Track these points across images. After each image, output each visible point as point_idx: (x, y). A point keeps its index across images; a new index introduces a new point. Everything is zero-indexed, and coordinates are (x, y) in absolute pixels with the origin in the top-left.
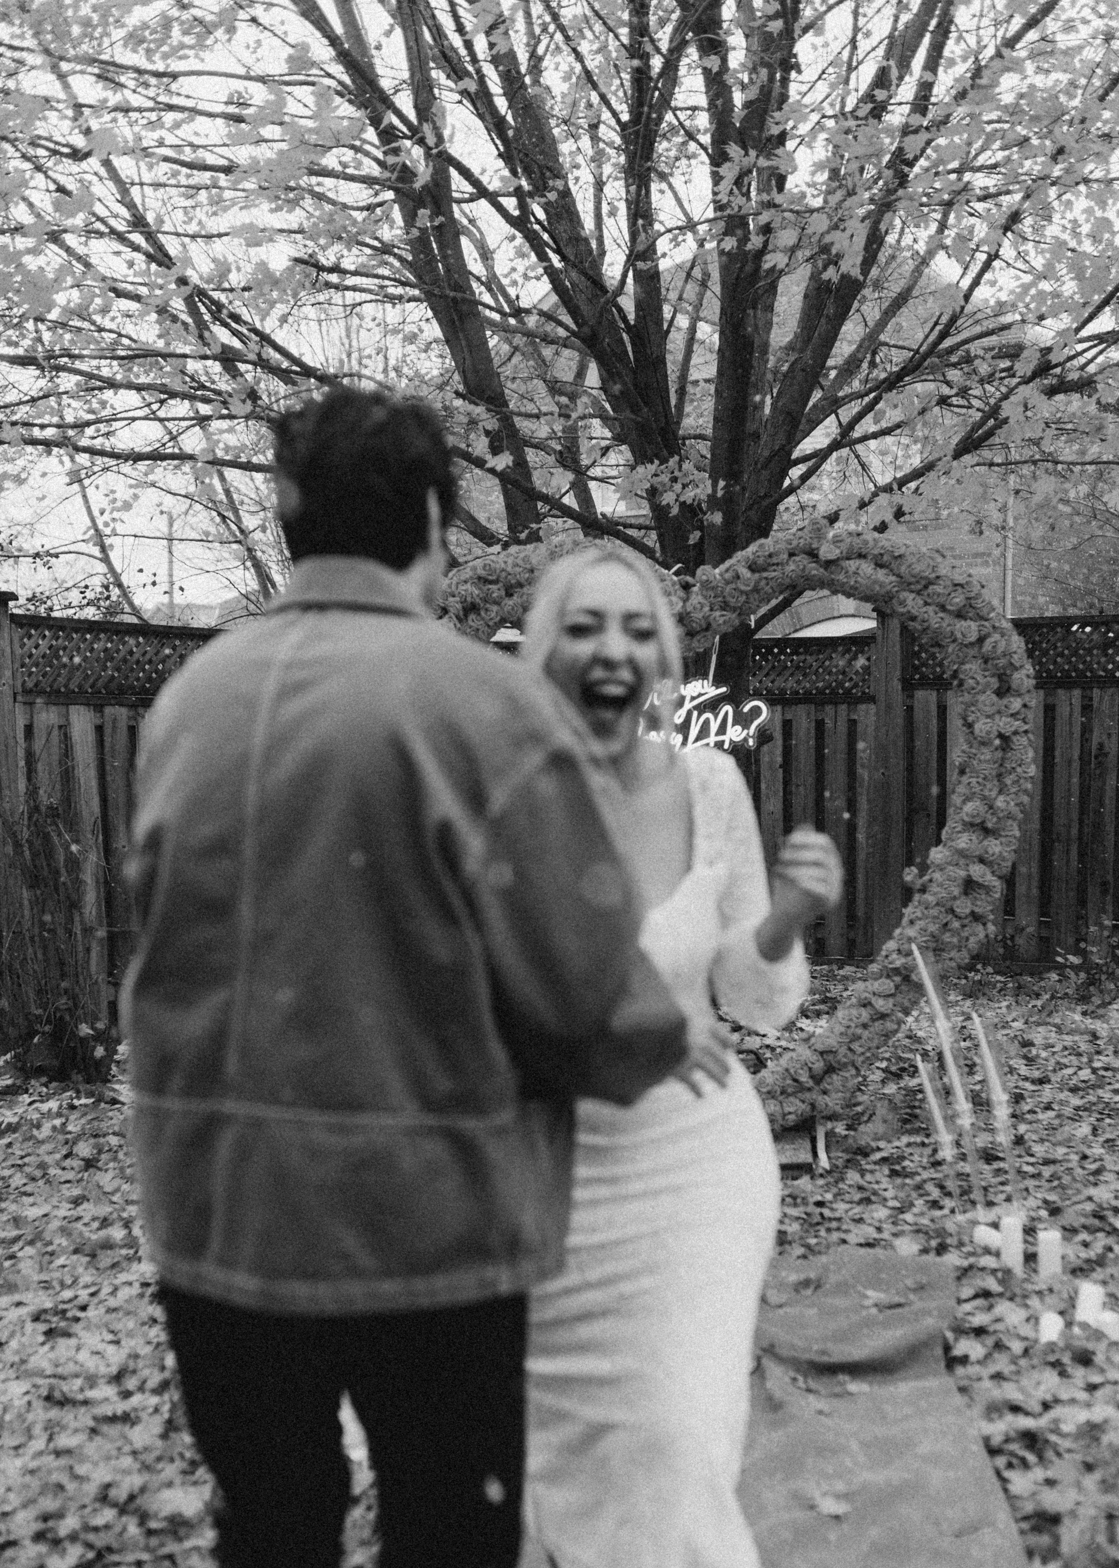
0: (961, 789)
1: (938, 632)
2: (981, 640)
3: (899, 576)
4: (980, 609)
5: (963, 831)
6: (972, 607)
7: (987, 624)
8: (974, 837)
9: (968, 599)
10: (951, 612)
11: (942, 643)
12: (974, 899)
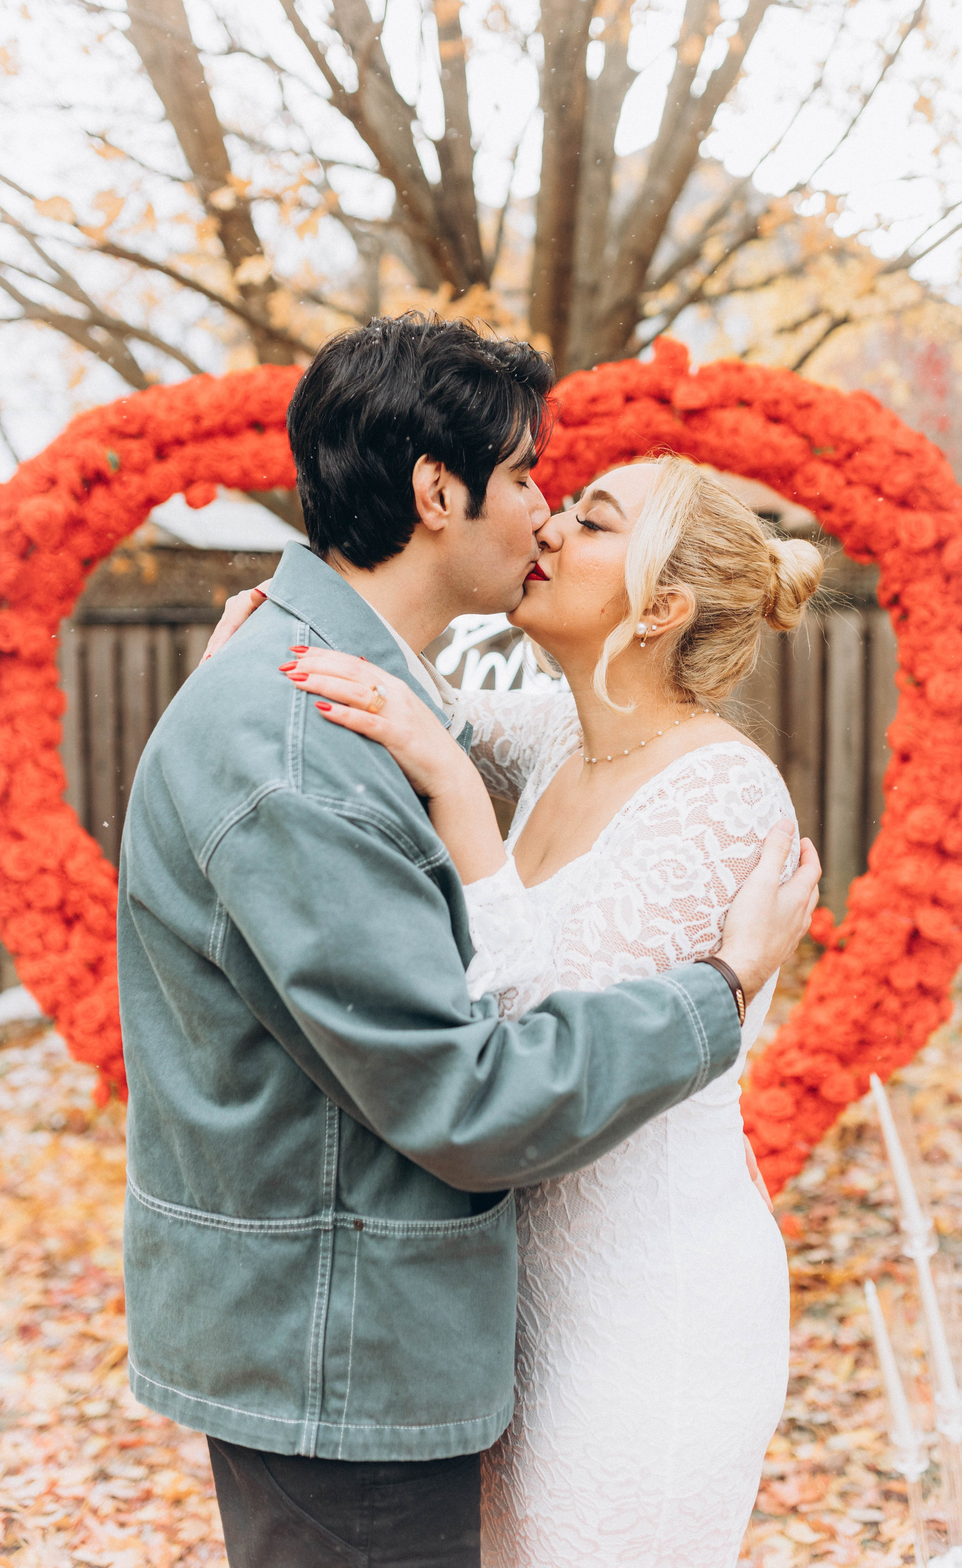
0: (902, 786)
1: (869, 530)
2: (940, 545)
3: (805, 436)
4: (939, 494)
5: (906, 854)
6: (924, 489)
7: (950, 517)
8: (925, 865)
9: (919, 476)
10: (889, 498)
11: (875, 547)
12: (923, 962)
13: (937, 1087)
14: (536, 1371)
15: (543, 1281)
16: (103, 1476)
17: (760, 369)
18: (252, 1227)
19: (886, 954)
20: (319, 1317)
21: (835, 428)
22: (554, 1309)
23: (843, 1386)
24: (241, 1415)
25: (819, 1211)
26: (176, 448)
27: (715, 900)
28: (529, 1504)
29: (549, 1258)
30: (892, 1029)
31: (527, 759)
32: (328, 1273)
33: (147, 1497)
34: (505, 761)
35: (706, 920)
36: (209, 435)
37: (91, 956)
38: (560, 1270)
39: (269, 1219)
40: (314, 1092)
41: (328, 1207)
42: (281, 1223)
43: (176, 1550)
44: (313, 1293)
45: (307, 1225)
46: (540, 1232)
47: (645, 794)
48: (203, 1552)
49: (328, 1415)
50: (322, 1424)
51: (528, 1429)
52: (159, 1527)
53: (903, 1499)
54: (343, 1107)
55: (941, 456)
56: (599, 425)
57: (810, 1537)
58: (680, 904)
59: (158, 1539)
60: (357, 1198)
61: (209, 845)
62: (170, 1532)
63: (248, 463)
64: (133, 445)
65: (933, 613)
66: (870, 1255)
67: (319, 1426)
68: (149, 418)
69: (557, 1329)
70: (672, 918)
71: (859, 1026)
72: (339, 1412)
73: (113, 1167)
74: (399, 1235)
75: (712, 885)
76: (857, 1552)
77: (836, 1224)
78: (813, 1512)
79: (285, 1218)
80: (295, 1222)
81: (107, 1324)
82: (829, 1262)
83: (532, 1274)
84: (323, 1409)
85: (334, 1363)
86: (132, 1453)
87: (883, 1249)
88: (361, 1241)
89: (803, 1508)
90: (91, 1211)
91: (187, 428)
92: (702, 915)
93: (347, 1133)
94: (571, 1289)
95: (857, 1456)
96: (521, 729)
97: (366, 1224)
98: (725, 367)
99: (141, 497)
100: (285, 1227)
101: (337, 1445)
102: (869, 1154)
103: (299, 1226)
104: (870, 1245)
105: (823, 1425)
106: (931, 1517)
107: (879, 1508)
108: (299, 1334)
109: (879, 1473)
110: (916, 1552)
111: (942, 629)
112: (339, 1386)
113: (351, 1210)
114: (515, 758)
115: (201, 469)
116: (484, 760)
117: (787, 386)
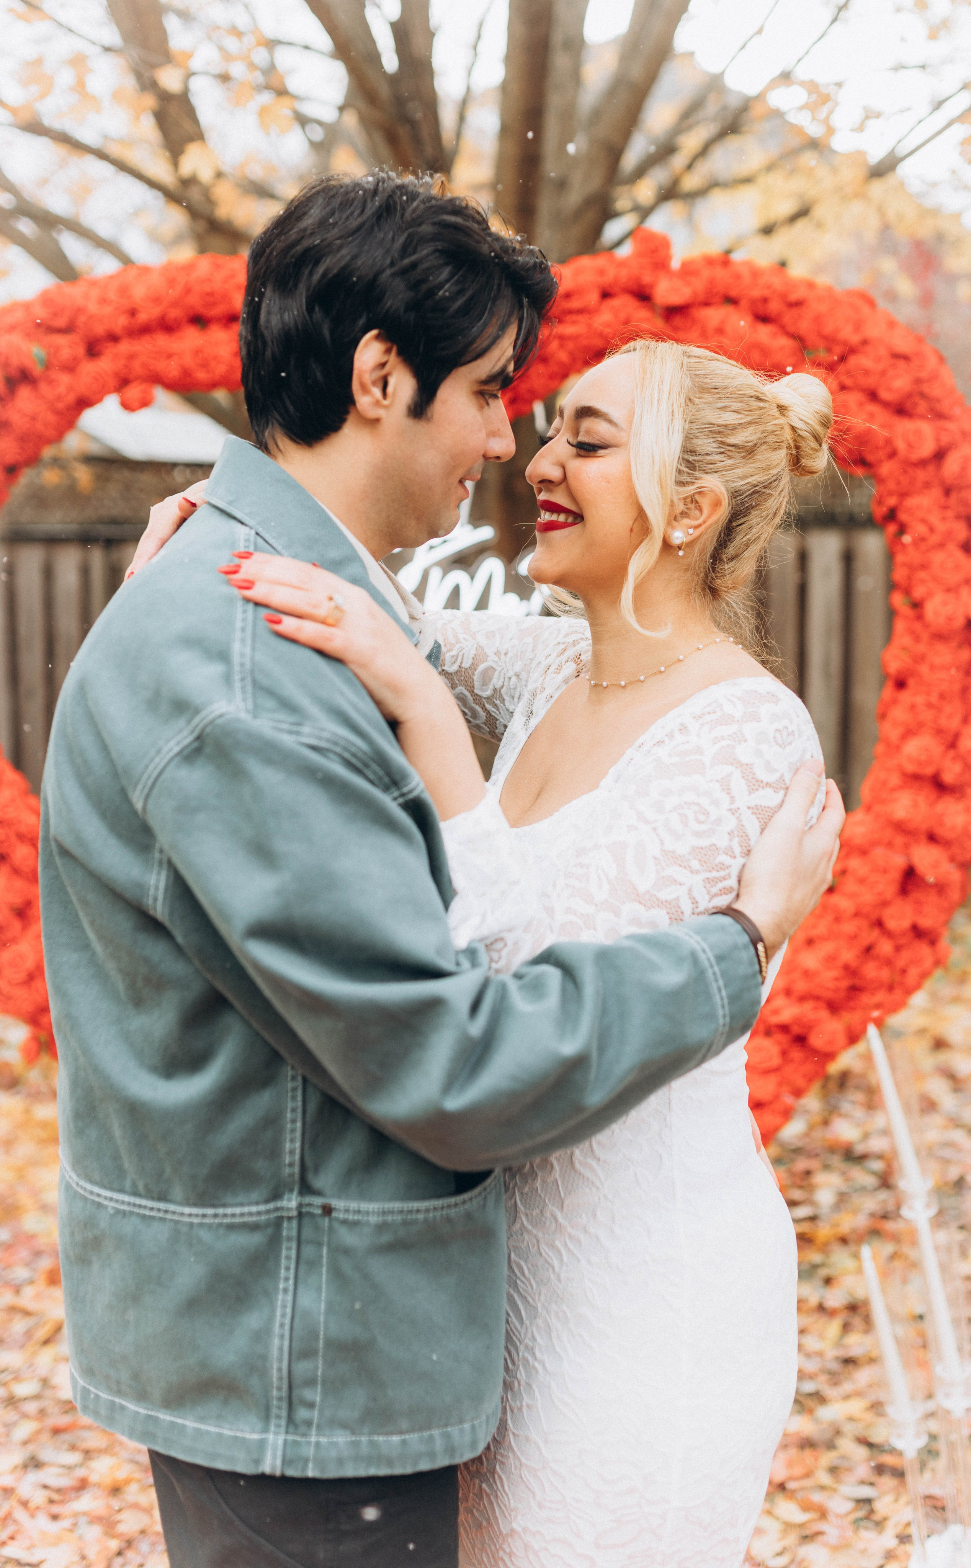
3: (795, 336)
4: (938, 400)
5: (901, 788)
6: (923, 395)
7: (951, 426)
8: (921, 799)
9: (918, 381)
10: (886, 405)
11: (870, 458)
12: (918, 903)
13: (922, 1032)
14: (521, 1368)
15: (530, 1266)
16: (34, 1463)
17: (748, 264)
18: (204, 1216)
19: (880, 894)
20: (283, 1315)
21: (828, 329)
22: (543, 1298)
23: (831, 1353)
24: (197, 1430)
25: (801, 1164)
26: (109, 344)
27: (737, 850)
28: (516, 1517)
29: (538, 1241)
30: (885, 974)
31: (512, 687)
32: (293, 1266)
33: (82, 1485)
34: (486, 690)
35: (727, 872)
36: (145, 330)
37: (18, 900)
38: (550, 1254)
39: (224, 1205)
40: (274, 1059)
41: (291, 1190)
42: (238, 1210)
43: (114, 1545)
44: (276, 1289)
45: (268, 1212)
46: (528, 1211)
47: (663, 728)
48: (144, 1546)
49: (296, 1426)
50: (290, 1437)
51: (514, 1434)
52: (95, 1519)
53: (899, 1474)
54: (309, 1076)
55: (941, 359)
56: (574, 323)
57: (800, 1517)
58: (700, 853)
59: (94, 1532)
60: (324, 1180)
61: (146, 780)
62: (108, 1524)
63: (189, 361)
64: (61, 340)
65: (932, 530)
66: (855, 1211)
67: (285, 1442)
68: (80, 310)
69: (546, 1320)
70: (690, 867)
71: (850, 971)
72: (309, 1423)
73: (44, 1125)
74: (373, 1219)
75: (736, 833)
76: (849, 1533)
77: (820, 1178)
78: (802, 1489)
79: (242, 1205)
80: (254, 1209)
81: (38, 1296)
82: (813, 1219)
83: (517, 1259)
84: (290, 1420)
85: (302, 1368)
86: (67, 1437)
87: (871, 1204)
88: (331, 1228)
89: (791, 1485)
90: (21, 1173)
91: (122, 321)
92: (722, 867)
93: (312, 1106)
94: (563, 1276)
95: (849, 1429)
96: (506, 654)
97: (335, 1209)
98: (710, 261)
99: (71, 398)
100: (242, 1215)
101: (306, 1461)
102: (853, 1103)
103: (259, 1213)
104: (857, 1200)
105: (810, 1395)
106: (927, 1493)
107: (872, 1484)
108: (261, 1336)
109: (870, 1445)
110: (913, 1530)
111: (941, 545)
112: (308, 1394)
113: (318, 1193)
114: (498, 686)
115: (137, 368)
116: (461, 689)
117: (777, 283)
